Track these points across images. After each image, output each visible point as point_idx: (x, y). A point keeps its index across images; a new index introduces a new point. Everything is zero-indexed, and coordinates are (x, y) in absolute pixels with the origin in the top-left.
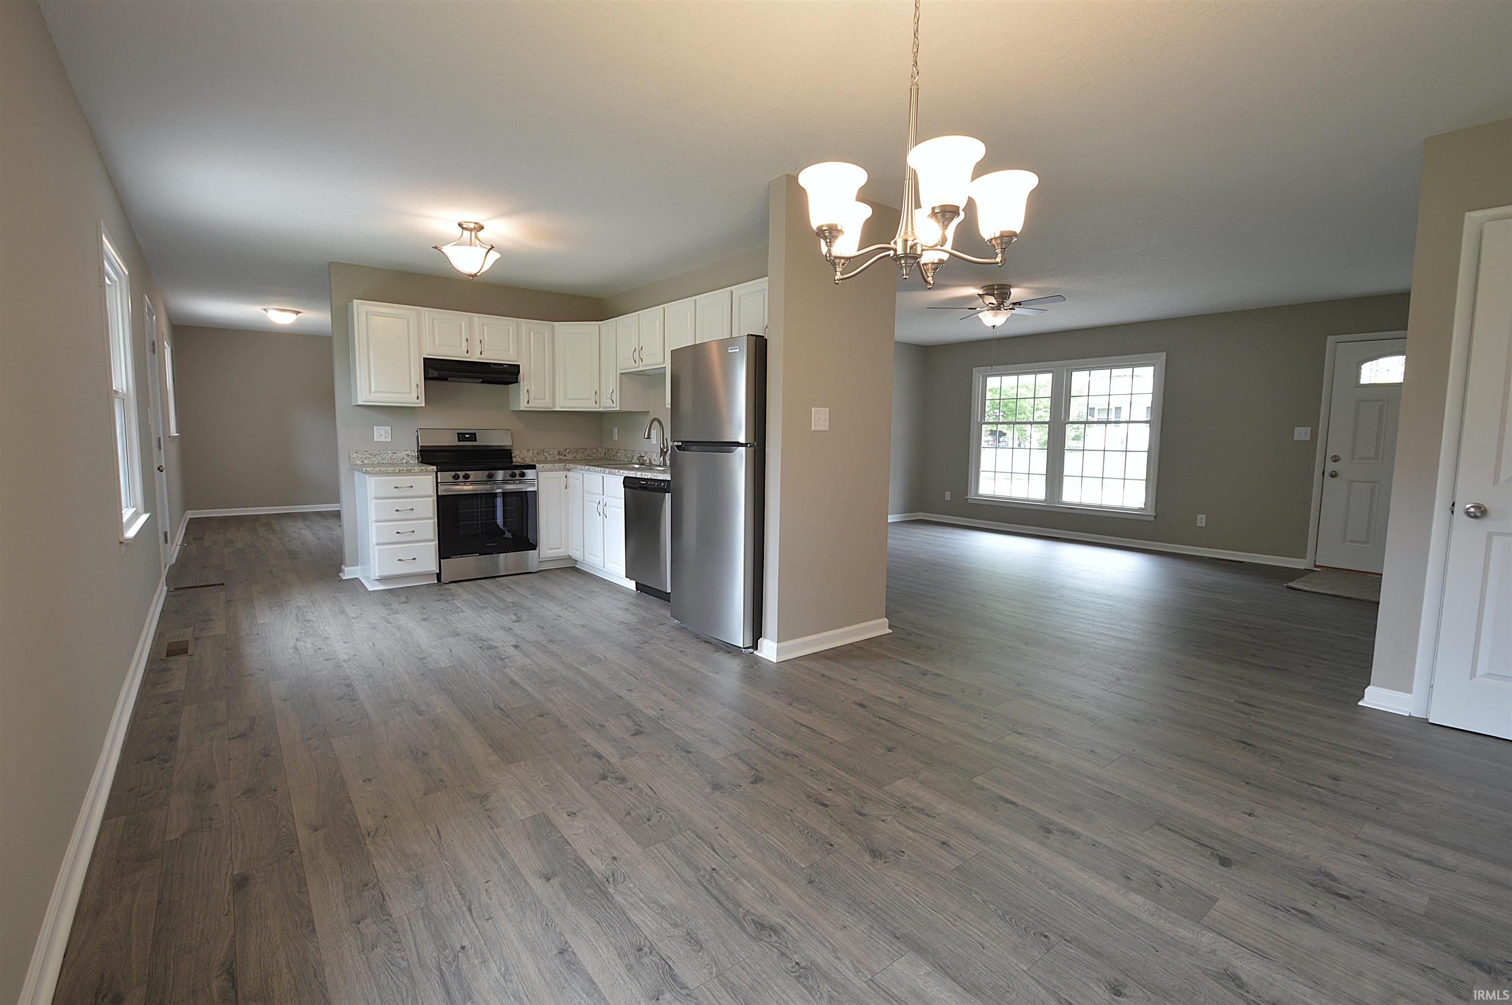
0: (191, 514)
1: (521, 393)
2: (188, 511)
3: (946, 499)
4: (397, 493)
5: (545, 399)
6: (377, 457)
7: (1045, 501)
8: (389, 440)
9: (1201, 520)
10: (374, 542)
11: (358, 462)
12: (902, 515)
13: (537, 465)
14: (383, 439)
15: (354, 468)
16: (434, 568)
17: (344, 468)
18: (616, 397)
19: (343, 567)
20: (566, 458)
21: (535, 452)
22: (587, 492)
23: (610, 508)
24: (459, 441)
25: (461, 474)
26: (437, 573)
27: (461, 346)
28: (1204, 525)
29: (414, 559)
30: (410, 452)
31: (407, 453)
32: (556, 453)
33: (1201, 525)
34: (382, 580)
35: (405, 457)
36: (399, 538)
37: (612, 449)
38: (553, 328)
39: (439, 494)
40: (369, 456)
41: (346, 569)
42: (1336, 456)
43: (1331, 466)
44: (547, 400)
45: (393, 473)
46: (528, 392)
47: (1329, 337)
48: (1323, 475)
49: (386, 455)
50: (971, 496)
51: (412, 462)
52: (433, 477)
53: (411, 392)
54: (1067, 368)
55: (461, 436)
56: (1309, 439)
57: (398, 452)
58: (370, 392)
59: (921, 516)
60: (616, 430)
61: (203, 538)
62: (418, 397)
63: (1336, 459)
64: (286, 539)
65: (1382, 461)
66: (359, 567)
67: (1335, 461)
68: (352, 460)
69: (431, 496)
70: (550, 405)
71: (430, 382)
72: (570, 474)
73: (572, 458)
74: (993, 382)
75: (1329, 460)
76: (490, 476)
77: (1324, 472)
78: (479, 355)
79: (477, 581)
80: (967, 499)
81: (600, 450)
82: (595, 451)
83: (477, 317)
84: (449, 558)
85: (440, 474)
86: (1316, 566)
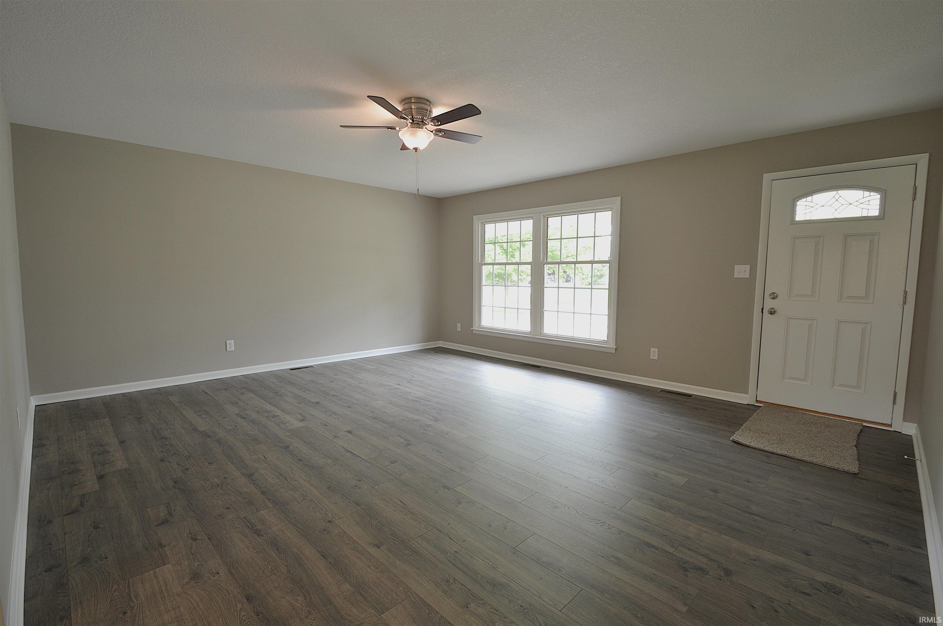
3: (458, 330)
7: (531, 332)
9: (654, 353)
12: (421, 344)
28: (656, 358)
33: (654, 358)
42: (773, 293)
43: (769, 304)
47: (764, 175)
48: (762, 312)
50: (475, 327)
54: (544, 214)
56: (748, 277)
59: (441, 344)
63: (774, 296)
65: (819, 299)
67: (773, 298)
74: (489, 228)
75: (768, 299)
77: (763, 309)
80: (472, 330)
86: (757, 401)
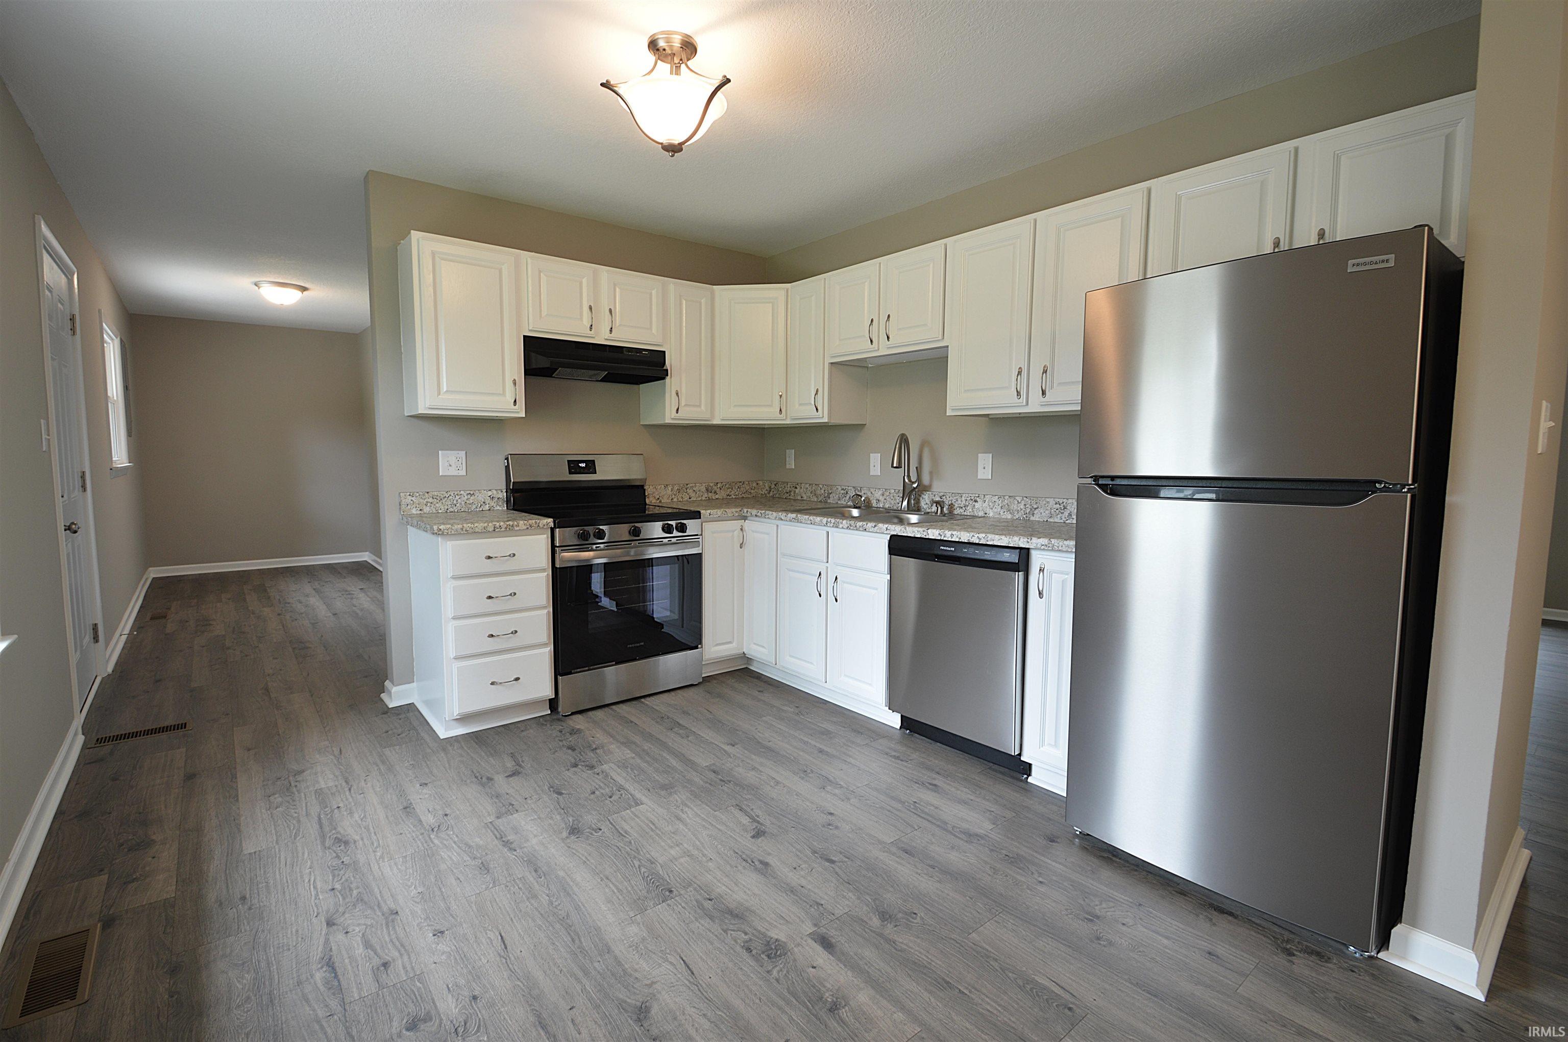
0: (155, 572)
1: (667, 395)
2: (151, 569)
4: (489, 566)
5: (700, 406)
6: (444, 501)
8: (463, 473)
10: (452, 654)
11: (414, 511)
13: (702, 512)
14: (452, 472)
15: (407, 520)
16: (548, 692)
17: (389, 520)
18: (823, 403)
19: (387, 683)
20: (717, 496)
21: (676, 488)
22: (784, 555)
23: (845, 585)
24: (570, 473)
25: (591, 529)
26: (550, 700)
27: (581, 319)
29: (517, 679)
30: (495, 492)
31: (490, 493)
32: (704, 489)
34: (464, 719)
35: (488, 500)
36: (492, 645)
37: (784, 483)
38: (713, 293)
39: (558, 566)
40: (431, 500)
41: (394, 689)
44: (703, 408)
45: (484, 533)
46: (677, 394)
49: (457, 497)
51: (498, 508)
52: (548, 537)
53: (504, 394)
55: (573, 466)
57: (477, 493)
58: (439, 394)
60: (791, 454)
61: (165, 617)
62: (515, 401)
64: (288, 617)
66: (414, 685)
68: (403, 507)
69: (543, 570)
70: (708, 416)
71: (534, 379)
72: (747, 524)
73: (725, 496)
76: (636, 532)
78: (607, 335)
79: (614, 707)
81: (761, 483)
82: (754, 485)
83: (605, 273)
84: (570, 673)
85: (559, 531)
